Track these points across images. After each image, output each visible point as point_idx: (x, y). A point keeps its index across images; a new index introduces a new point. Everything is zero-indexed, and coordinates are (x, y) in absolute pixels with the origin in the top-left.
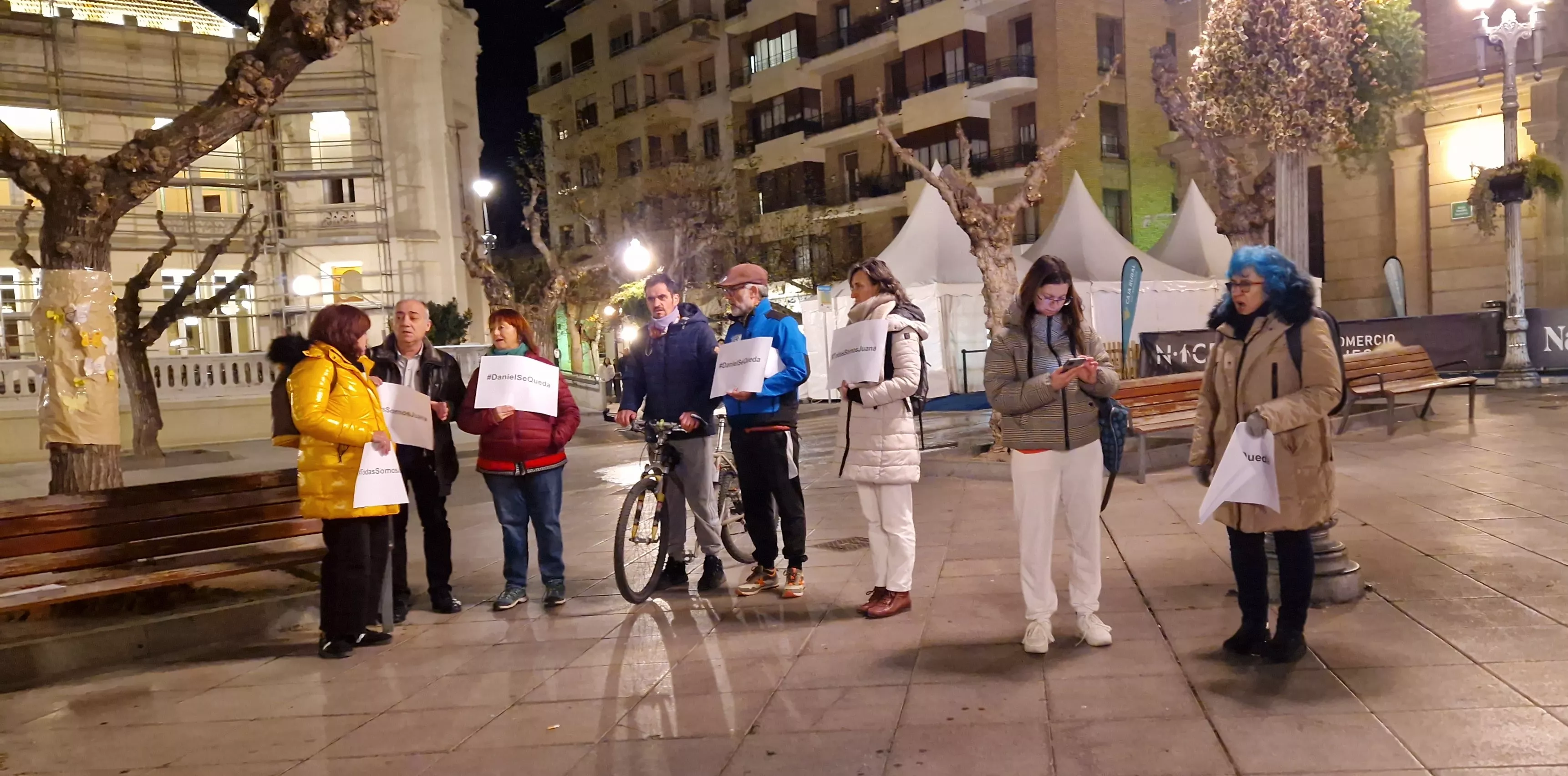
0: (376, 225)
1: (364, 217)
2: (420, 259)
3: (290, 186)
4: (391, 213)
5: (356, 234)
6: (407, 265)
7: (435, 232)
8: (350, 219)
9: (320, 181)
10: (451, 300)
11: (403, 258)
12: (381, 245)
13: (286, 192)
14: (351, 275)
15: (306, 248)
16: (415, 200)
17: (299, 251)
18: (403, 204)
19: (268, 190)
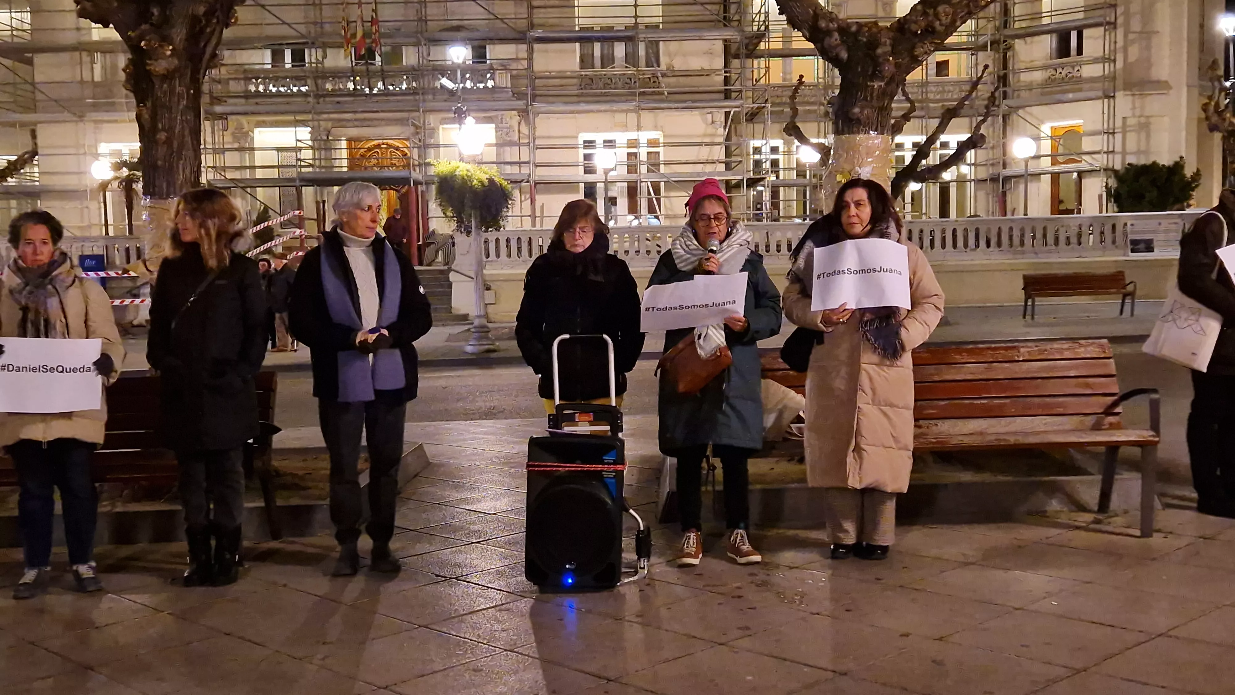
0: (1104, 78)
1: (1090, 71)
2: (1147, 114)
3: (1018, 44)
4: (1120, 64)
5: (1080, 90)
6: (1131, 121)
7: (1166, 82)
8: (1076, 74)
9: (1048, 36)
10: (1178, 159)
11: (1129, 114)
12: (1106, 100)
13: (1014, 49)
14: (1072, 135)
15: (1028, 109)
16: (1148, 48)
17: (1021, 112)
18: (1134, 52)
19: (997, 51)
